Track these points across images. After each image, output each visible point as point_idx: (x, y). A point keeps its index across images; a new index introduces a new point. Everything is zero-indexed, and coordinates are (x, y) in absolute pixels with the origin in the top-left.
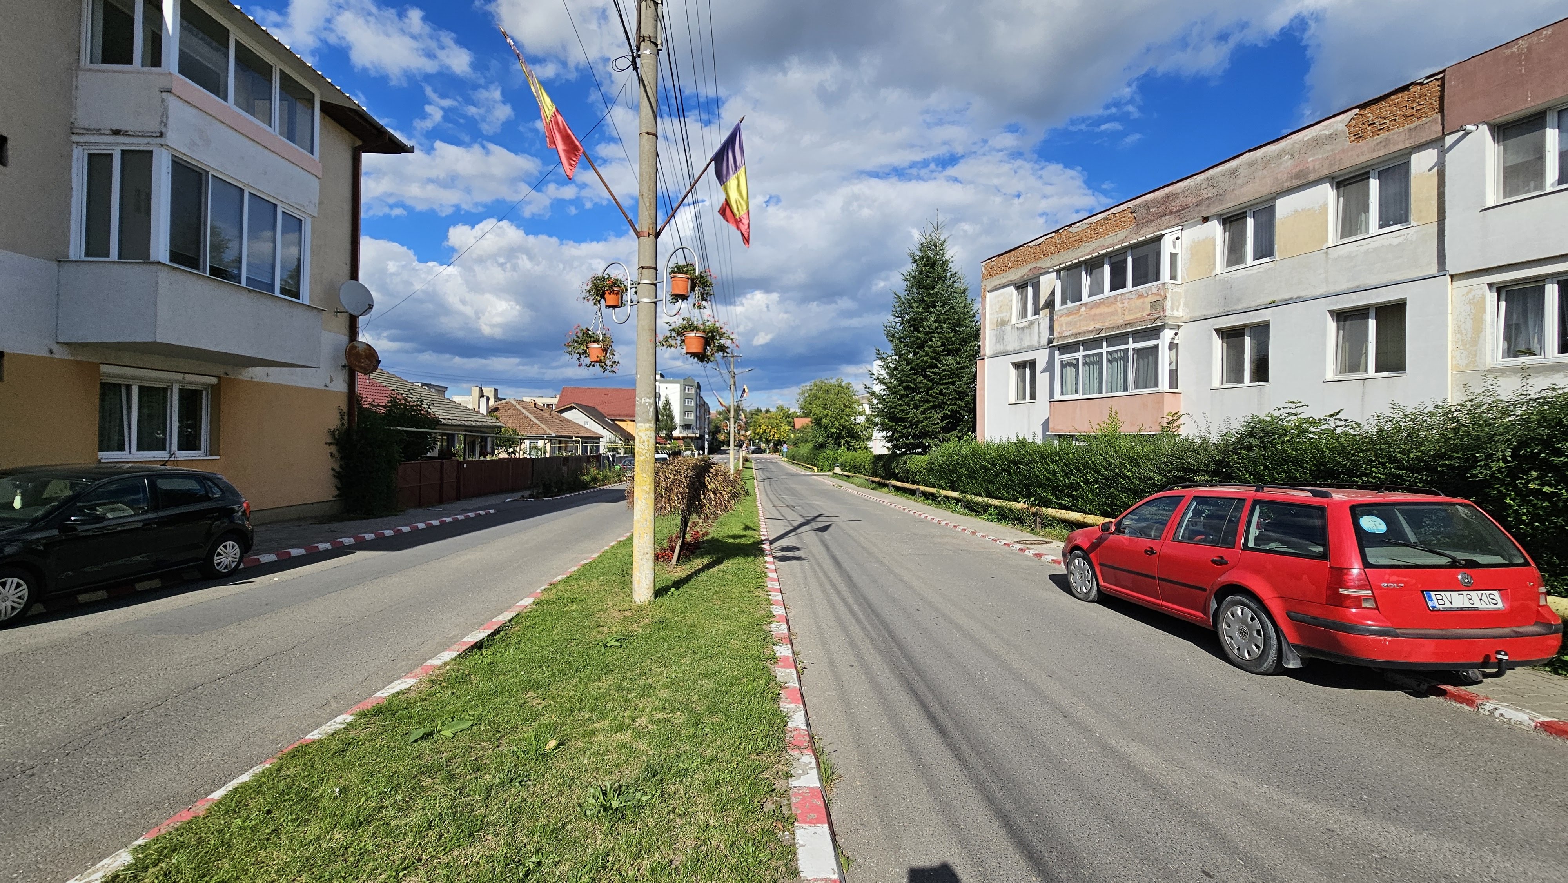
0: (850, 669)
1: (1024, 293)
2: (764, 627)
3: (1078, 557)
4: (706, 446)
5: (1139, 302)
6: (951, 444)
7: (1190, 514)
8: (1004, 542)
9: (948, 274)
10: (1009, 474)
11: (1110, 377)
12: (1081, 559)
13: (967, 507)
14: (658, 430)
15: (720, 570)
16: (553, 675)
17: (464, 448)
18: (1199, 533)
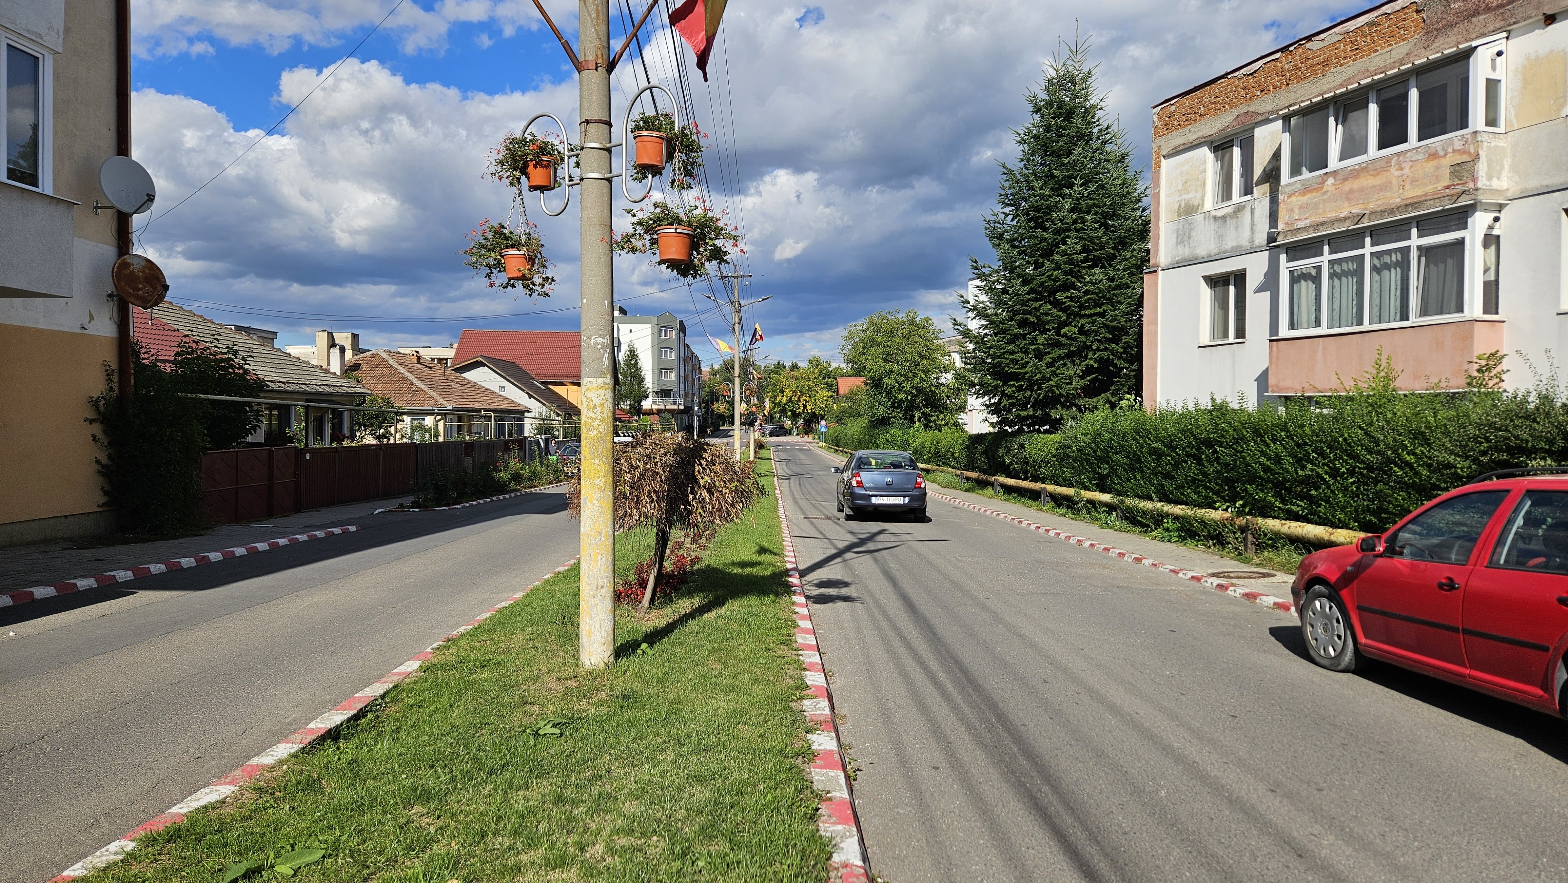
0: (934, 772)
1: (1227, 158)
2: (793, 704)
3: (1319, 596)
4: (696, 424)
5: (1430, 166)
6: (1100, 415)
7: (1520, 521)
8: (1190, 574)
9: (1095, 130)
10: (1199, 462)
11: (1376, 296)
12: (1324, 600)
13: (1127, 518)
14: (618, 398)
15: (719, 617)
16: (453, 779)
17: (307, 427)
18: (1535, 554)
